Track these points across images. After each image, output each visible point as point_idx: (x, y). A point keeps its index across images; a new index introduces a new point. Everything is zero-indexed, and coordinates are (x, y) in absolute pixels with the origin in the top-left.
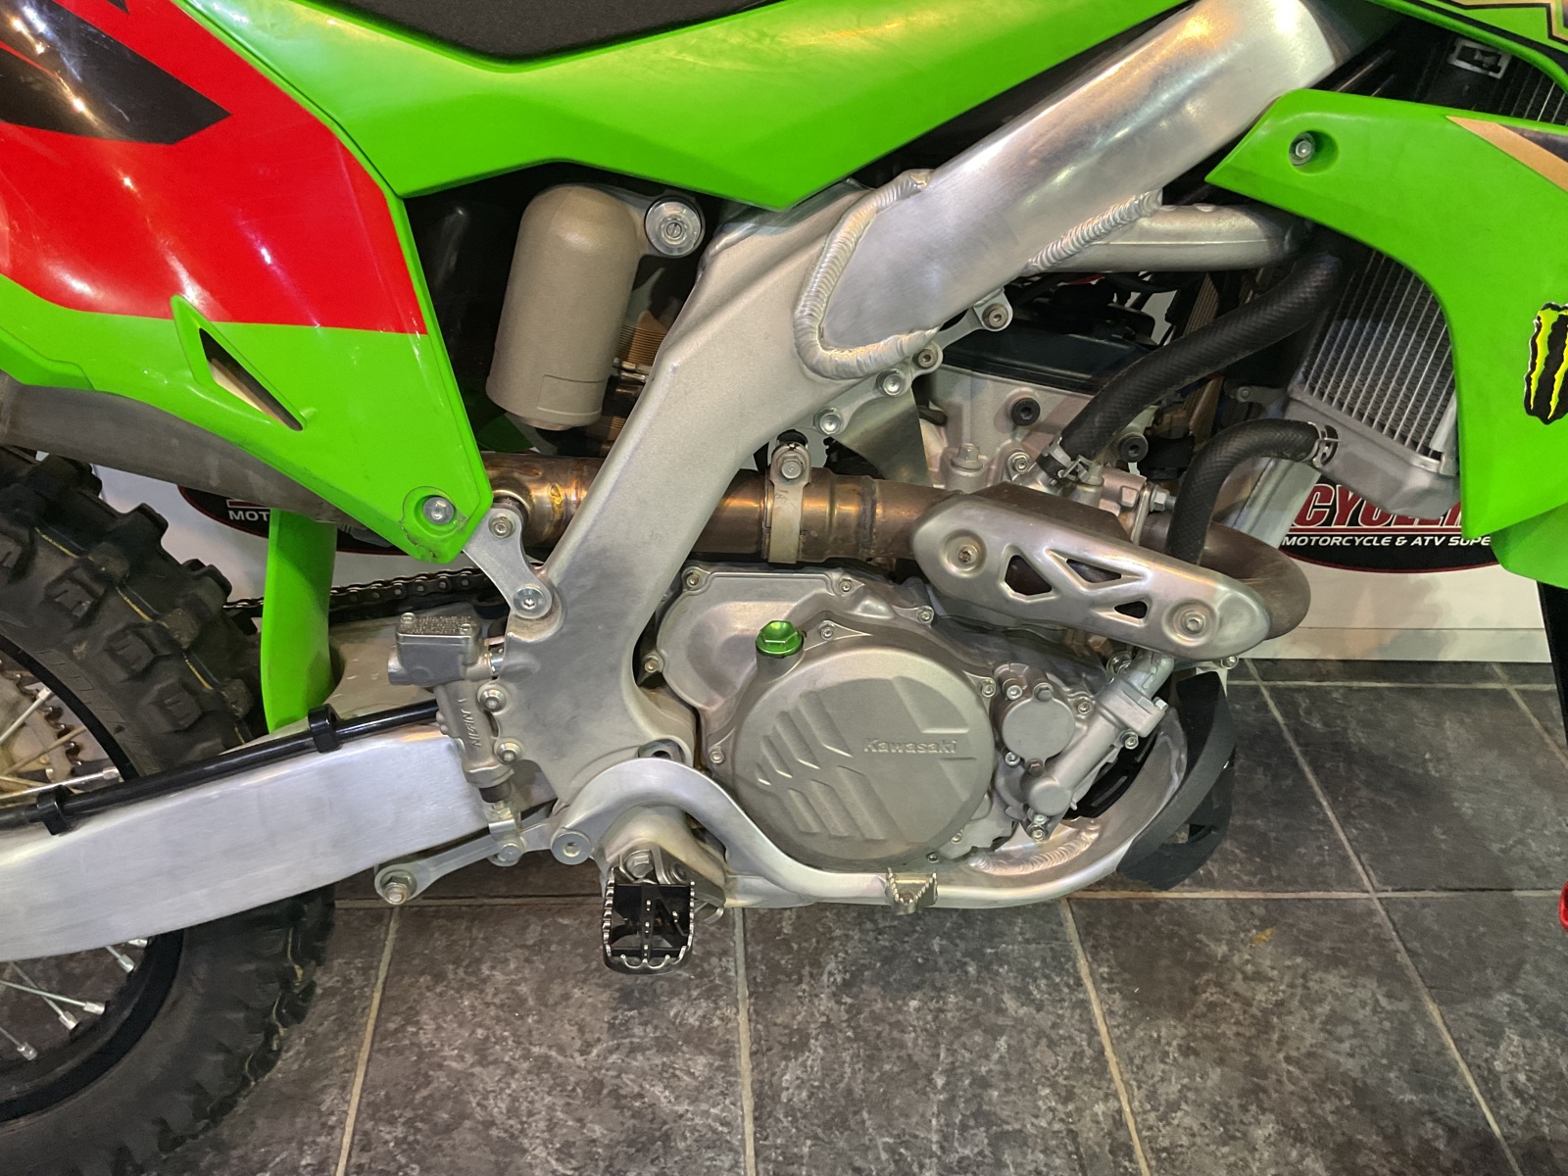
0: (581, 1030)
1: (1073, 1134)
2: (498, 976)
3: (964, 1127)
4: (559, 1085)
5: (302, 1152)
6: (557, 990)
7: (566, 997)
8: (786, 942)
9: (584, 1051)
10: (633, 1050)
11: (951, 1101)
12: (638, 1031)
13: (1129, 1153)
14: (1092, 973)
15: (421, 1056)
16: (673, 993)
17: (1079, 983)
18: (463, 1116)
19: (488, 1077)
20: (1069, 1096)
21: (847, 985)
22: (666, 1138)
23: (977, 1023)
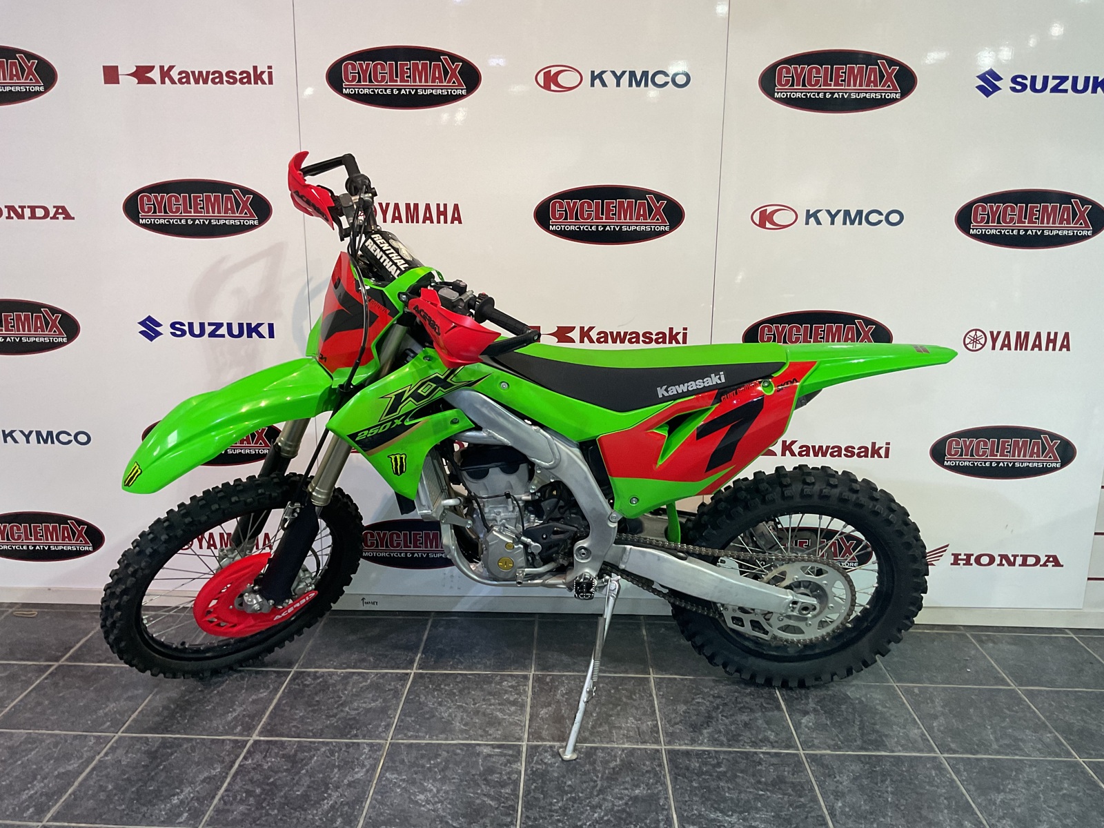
0: (474, 700)
1: (638, 728)
2: (447, 688)
3: (601, 724)
4: (465, 710)
5: (381, 721)
6: (466, 691)
7: (469, 693)
8: (548, 683)
9: (475, 704)
10: (490, 705)
11: (598, 719)
12: (493, 701)
13: (658, 732)
14: (657, 695)
15: (420, 704)
16: (506, 693)
17: (651, 695)
18: (434, 716)
19: (443, 709)
20: (640, 719)
21: (566, 693)
22: (499, 724)
23: (611, 703)
